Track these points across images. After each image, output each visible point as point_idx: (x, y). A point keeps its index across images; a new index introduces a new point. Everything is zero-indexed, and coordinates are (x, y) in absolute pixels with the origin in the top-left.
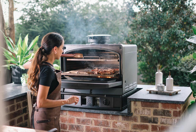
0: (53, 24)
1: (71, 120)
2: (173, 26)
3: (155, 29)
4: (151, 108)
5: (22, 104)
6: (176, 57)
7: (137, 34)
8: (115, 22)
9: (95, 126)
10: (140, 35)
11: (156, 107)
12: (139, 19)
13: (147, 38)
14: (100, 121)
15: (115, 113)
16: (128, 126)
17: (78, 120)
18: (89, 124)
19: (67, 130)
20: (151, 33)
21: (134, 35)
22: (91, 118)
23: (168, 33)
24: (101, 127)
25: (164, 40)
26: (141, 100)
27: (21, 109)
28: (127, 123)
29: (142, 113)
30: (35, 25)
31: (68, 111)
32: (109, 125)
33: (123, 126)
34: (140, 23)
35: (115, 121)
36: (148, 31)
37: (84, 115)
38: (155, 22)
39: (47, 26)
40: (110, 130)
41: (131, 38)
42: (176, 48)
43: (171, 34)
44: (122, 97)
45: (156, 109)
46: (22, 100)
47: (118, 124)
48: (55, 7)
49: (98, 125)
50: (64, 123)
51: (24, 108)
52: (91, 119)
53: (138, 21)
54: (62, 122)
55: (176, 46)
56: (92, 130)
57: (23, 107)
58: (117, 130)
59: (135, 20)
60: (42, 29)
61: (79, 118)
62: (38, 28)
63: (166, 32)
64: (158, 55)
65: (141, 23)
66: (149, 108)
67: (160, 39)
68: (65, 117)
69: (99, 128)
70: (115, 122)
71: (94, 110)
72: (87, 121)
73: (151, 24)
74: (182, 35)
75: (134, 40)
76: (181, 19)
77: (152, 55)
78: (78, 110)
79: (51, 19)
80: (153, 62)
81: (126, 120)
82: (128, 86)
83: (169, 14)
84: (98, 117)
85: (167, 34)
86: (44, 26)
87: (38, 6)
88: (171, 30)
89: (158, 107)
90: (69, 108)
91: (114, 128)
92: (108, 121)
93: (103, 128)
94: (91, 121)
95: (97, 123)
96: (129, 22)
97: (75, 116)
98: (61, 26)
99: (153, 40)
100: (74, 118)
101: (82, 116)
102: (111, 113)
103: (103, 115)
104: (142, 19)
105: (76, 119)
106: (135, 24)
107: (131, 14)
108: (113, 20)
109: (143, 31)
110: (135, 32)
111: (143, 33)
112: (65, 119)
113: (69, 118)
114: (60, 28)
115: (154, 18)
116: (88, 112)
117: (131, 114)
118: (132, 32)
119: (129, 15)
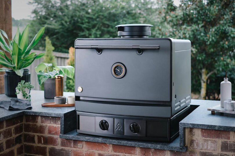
0: (74, 20)
2: (221, 22)
3: (200, 26)
4: (217, 140)
5: (14, 130)
6: (225, 61)
7: (177, 32)
8: (150, 17)
10: (182, 33)
11: (225, 139)
12: (180, 14)
15: (159, 146)
20: (195, 31)
21: (174, 34)
22: (120, 153)
23: (215, 30)
25: (211, 40)
26: (201, 127)
27: (11, 138)
29: (203, 147)
30: (52, 21)
31: (85, 141)
34: (181, 19)
36: (191, 28)
37: (111, 148)
38: (199, 18)
42: (225, 49)
43: (219, 32)
44: (170, 120)
45: (226, 140)
46: (14, 124)
51: (18, 137)
52: (121, 155)
53: (179, 16)
55: (225, 47)
57: (15, 134)
59: (174, 14)
60: (60, 25)
61: (101, 152)
62: (55, 24)
63: (214, 30)
64: (203, 58)
65: (183, 19)
66: (214, 139)
67: (205, 38)
68: (80, 151)
71: (126, 142)
73: (195, 20)
74: (233, 33)
76: (231, 14)
77: (196, 58)
78: (100, 140)
80: (197, 66)
82: (179, 103)
83: (217, 8)
84: (133, 152)
85: (214, 32)
86: (63, 22)
88: (220, 27)
89: (229, 138)
90: (87, 138)
96: (168, 17)
97: (96, 150)
98: (84, 21)
99: (197, 40)
100: (95, 153)
101: (107, 150)
102: (153, 146)
103: (139, 150)
104: (184, 13)
105: (97, 154)
106: (175, 19)
107: (170, 7)
108: (148, 15)
109: (185, 28)
110: (175, 30)
111: (185, 31)
112: (81, 153)
113: (87, 153)
114: (83, 23)
115: (199, 12)
116: (116, 144)
117: (185, 149)
118: (171, 30)
119: (168, 9)
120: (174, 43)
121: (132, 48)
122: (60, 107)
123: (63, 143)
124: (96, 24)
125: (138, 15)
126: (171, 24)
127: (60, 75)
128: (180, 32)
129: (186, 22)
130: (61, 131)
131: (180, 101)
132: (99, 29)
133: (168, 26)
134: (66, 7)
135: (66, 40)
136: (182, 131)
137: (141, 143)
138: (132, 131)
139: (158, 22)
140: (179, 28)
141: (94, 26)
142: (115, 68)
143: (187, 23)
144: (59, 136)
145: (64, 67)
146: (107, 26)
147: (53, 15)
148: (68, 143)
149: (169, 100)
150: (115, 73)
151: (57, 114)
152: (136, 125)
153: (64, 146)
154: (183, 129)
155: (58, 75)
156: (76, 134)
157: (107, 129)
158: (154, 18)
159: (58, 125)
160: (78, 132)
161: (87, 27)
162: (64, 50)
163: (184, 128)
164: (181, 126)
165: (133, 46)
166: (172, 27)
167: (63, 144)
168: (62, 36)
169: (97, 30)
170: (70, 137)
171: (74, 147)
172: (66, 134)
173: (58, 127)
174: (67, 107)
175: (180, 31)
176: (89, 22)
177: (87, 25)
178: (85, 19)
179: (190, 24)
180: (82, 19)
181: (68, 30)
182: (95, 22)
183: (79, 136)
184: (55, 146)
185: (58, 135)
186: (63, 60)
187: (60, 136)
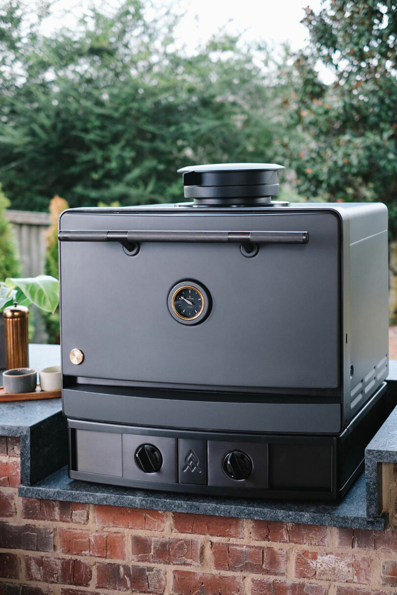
0: (64, 121)
1: (108, 546)
3: (386, 135)
7: (329, 152)
8: (261, 112)
9: (215, 572)
10: (340, 153)
12: (336, 105)
13: (359, 162)
14: (238, 548)
15: (307, 515)
16: (368, 573)
17: (141, 545)
18: (189, 561)
19: (92, 587)
20: (374, 149)
21: (320, 156)
22: (196, 536)
24: (244, 574)
28: (364, 559)
30: (6, 123)
31: (95, 505)
32: (282, 568)
33: (346, 569)
34: (338, 118)
35: (306, 547)
36: (364, 142)
37: (169, 522)
38: (383, 115)
39: (42, 127)
40: (285, 589)
41: (312, 162)
44: (339, 439)
47: (323, 562)
48: (71, 67)
49: (232, 568)
50: (74, 557)
52: (199, 539)
53: (333, 110)
54: (69, 551)
56: (201, 588)
58: (317, 589)
59: (321, 107)
60: (26, 135)
61: (142, 533)
62: (15, 133)
65: (343, 118)
68: (79, 531)
69: (234, 578)
70: (305, 553)
71: (214, 505)
72: (181, 547)
73: (373, 119)
75: (321, 170)
78: (137, 500)
79: (55, 103)
81: (356, 545)
84: (232, 531)
86: (36, 127)
87: (13, 61)
90: (99, 495)
91: (302, 580)
92: (276, 549)
93: (253, 581)
94: (199, 546)
95: (224, 557)
96: (305, 113)
97: (127, 527)
98: (89, 126)
99: (379, 169)
100: (123, 537)
101: (159, 526)
102: (289, 515)
103: (251, 525)
104: (345, 103)
105: (130, 539)
106: (322, 119)
107: (309, 89)
108: (254, 107)
109: (349, 141)
110: (323, 145)
111: (347, 148)
112: (82, 537)
113: (100, 536)
114: (86, 131)
115: (382, 100)
116: (183, 511)
117: (381, 522)
118: (313, 145)
119: (305, 92)
120: (349, 220)
121: (229, 239)
122: (19, 401)
123: (32, 509)
124: (122, 133)
125: (228, 108)
126: (314, 130)
127: (19, 307)
128: (335, 152)
129: (349, 125)
130: (21, 478)
131: (362, 381)
132: (129, 144)
133: (307, 137)
134: (42, 89)
135: (43, 173)
136: (374, 474)
137: (256, 509)
138: (230, 474)
139: (279, 125)
140: (333, 141)
141: (115, 139)
142: (180, 294)
143: (352, 128)
144: (16, 490)
145: (30, 280)
146: (149, 136)
147: (6, 110)
148: (45, 510)
149: (335, 385)
150: (179, 311)
151: (10, 429)
152: (243, 457)
153: (32, 518)
154: (375, 467)
155: (13, 308)
156: (67, 483)
157: (158, 469)
158: (270, 114)
159: (15, 459)
160: (72, 476)
161: (98, 139)
162: (39, 199)
163: (380, 465)
164: (371, 460)
165: (230, 233)
166: (317, 137)
167: (29, 513)
168: (33, 162)
169: (123, 148)
170: (51, 494)
171: (61, 521)
172: (39, 485)
173: (14, 463)
174: (39, 402)
175: (336, 148)
176: (102, 128)
177: (98, 135)
178: (92, 118)
179: (362, 130)
180: (86, 121)
181: (47, 149)
182: (120, 127)
183: (77, 490)
184: (7, 516)
185: (14, 487)
186: (34, 230)
187: (20, 490)
